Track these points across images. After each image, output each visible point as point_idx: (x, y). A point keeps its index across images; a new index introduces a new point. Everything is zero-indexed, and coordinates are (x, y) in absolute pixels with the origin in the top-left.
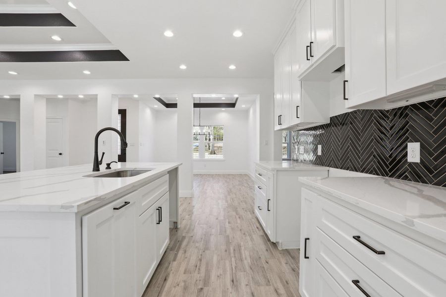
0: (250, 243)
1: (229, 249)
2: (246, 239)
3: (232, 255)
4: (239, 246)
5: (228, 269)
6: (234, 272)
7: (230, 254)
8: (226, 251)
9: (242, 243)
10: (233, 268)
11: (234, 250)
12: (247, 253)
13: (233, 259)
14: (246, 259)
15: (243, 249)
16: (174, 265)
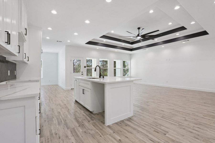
0: (52, 128)
1: (64, 121)
2: (55, 130)
3: (62, 120)
4: (59, 124)
8: (66, 120)
9: (58, 126)
11: (61, 122)
12: (54, 122)
15: (57, 124)
16: (82, 112)
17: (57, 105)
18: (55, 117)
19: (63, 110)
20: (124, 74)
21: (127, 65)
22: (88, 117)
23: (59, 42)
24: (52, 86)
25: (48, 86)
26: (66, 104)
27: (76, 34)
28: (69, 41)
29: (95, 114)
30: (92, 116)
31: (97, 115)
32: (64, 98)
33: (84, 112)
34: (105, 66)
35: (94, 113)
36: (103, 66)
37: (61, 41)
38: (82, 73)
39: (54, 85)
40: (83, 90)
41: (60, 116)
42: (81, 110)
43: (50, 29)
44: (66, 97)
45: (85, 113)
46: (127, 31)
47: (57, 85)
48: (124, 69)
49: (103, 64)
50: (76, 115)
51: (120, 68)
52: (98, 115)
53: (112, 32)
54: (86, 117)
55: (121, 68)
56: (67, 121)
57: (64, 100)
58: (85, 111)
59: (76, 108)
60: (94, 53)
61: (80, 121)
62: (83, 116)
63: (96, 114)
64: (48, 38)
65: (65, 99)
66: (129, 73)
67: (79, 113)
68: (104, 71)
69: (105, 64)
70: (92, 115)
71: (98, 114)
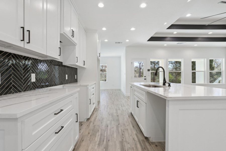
0: (90, 148)
1: (106, 142)
3: (105, 138)
5: (109, 131)
6: (106, 130)
7: (107, 138)
8: (109, 141)
10: (106, 131)
11: (103, 141)
12: (96, 139)
13: (106, 135)
14: (99, 135)
15: (97, 143)
16: (135, 132)
17: (109, 115)
18: (100, 131)
19: (113, 122)
20: (210, 79)
21: (216, 66)
22: (139, 146)
23: (118, 43)
24: (115, 91)
25: (111, 90)
26: (119, 116)
27: (133, 29)
28: (127, 41)
29: (151, 143)
30: (146, 147)
31: (154, 145)
32: (120, 106)
33: (136, 134)
34: (179, 69)
35: (151, 140)
36: (176, 69)
37: (119, 41)
38: (145, 78)
39: (117, 90)
40: (138, 101)
41: (106, 133)
42: (133, 129)
43: (104, 29)
44: (123, 105)
45: (137, 137)
46: (222, 2)
47: (120, 90)
48: (210, 73)
49: (176, 67)
50: (124, 137)
51: (203, 70)
52: (156, 146)
53: (188, 15)
54: (136, 144)
55: (204, 72)
56: (110, 143)
57: (119, 109)
58: (138, 132)
59: (128, 124)
60: (161, 53)
61: (126, 149)
62: (133, 141)
63: (153, 143)
64: (106, 40)
65: (121, 109)
66: (223, 79)
67: (128, 134)
68: (176, 75)
69: (179, 67)
70: (147, 144)
71: (157, 144)
